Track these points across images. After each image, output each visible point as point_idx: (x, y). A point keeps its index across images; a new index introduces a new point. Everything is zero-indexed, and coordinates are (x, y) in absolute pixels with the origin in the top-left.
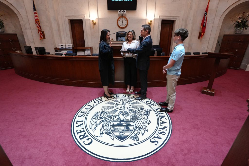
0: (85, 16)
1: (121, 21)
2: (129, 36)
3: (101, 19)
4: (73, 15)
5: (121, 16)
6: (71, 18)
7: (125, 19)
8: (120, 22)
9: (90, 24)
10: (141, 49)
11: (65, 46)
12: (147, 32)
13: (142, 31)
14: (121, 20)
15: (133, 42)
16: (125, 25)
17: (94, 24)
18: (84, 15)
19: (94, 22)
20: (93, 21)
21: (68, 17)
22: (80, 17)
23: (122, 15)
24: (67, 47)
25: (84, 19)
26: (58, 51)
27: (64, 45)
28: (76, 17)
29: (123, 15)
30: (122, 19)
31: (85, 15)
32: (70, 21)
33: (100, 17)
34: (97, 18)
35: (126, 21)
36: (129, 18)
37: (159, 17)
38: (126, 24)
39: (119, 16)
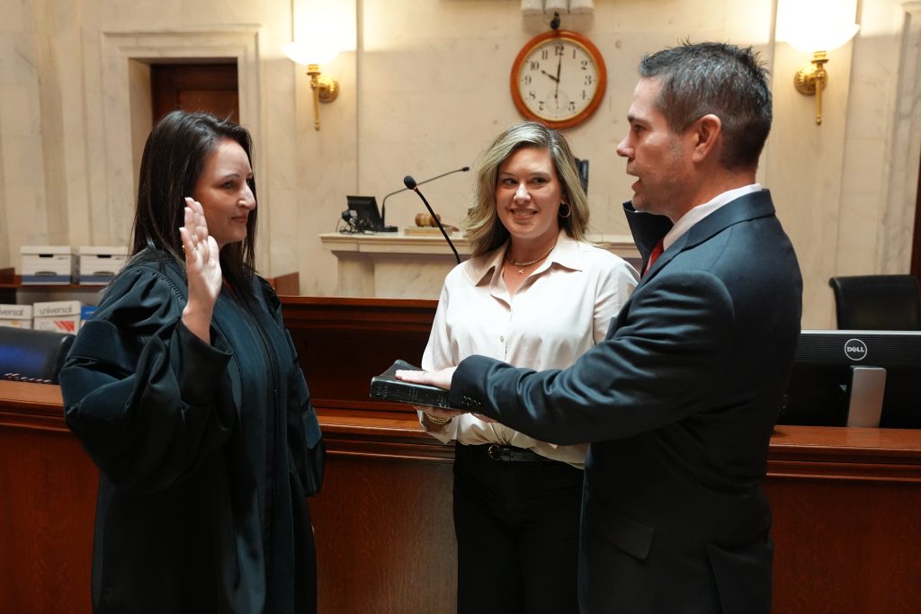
0: (256, 36)
1: (550, 65)
2: (522, 192)
3: (379, 55)
4: (174, 25)
5: (546, 28)
6: (151, 49)
7: (581, 56)
8: (536, 75)
9: (293, 92)
10: (620, 385)
11: (76, 260)
12: (714, 134)
13: (639, 128)
14: (544, 65)
15: (556, 266)
16: (581, 105)
17: (325, 96)
18: (253, 30)
19: (325, 80)
20: (314, 75)
21: (131, 42)
22: (216, 41)
23: (555, 24)
24: (89, 267)
25: (252, 58)
26: (19, 295)
27: (61, 256)
28: (187, 43)
29: (566, 24)
30: (551, 49)
31: (258, 25)
32: (147, 70)
33: (370, 44)
34: (354, 47)
35: (591, 71)
36: (618, 45)
37: (908, 16)
38: (591, 91)
39: (527, 29)
